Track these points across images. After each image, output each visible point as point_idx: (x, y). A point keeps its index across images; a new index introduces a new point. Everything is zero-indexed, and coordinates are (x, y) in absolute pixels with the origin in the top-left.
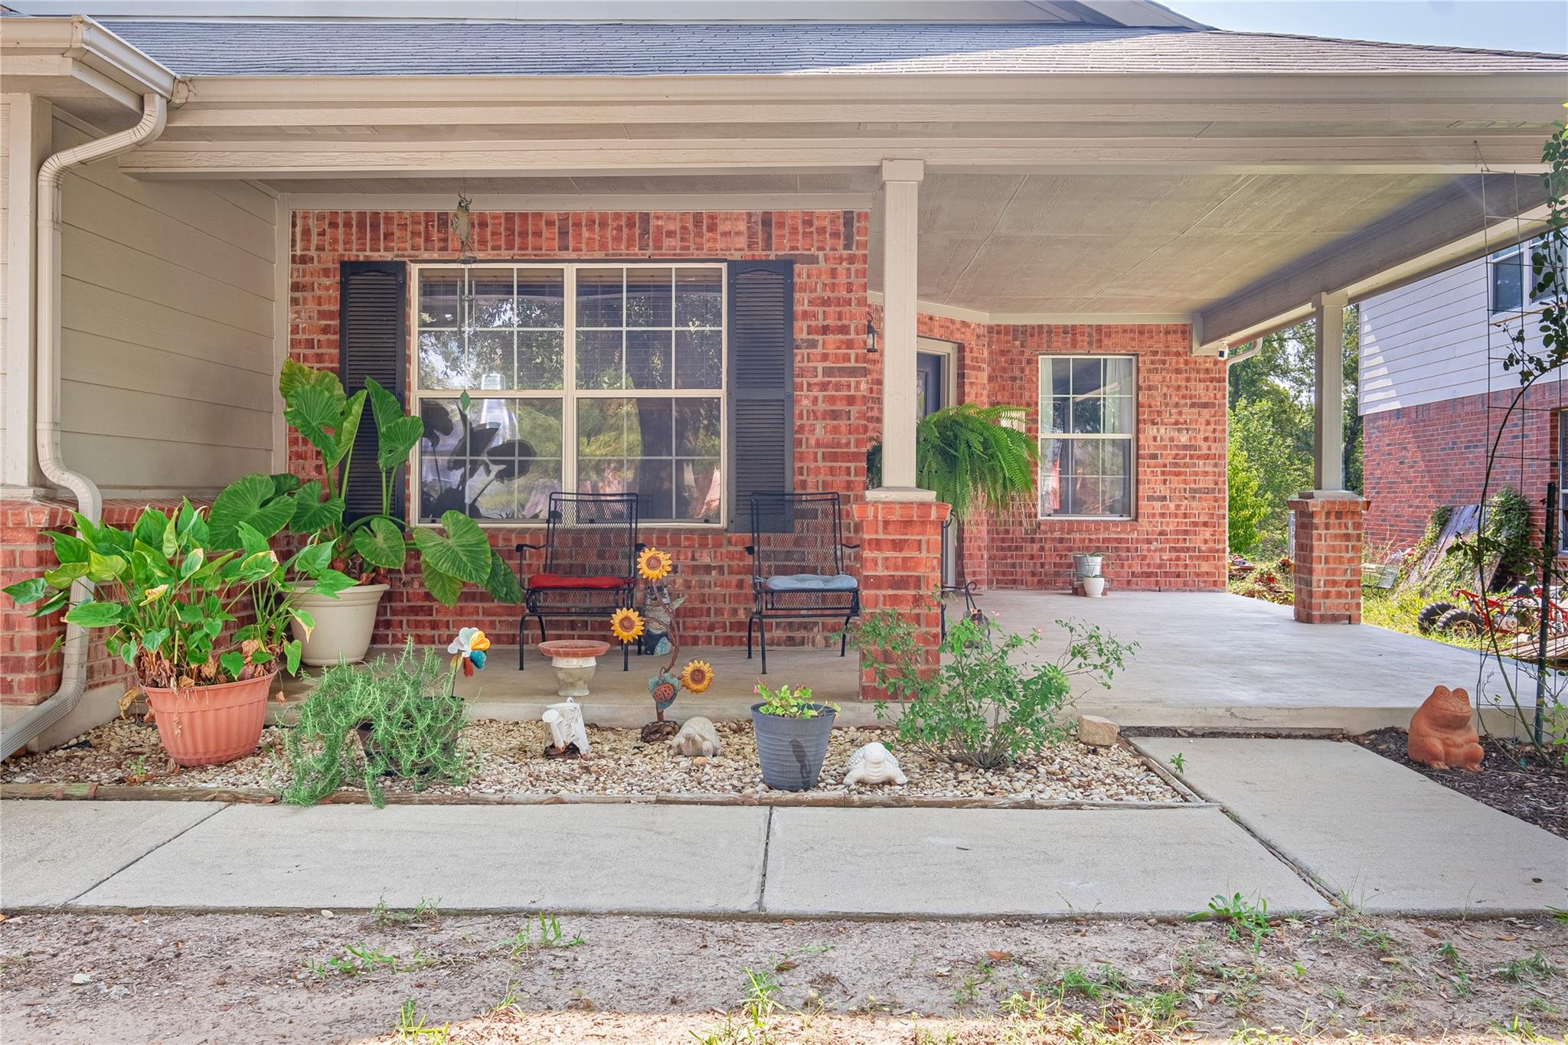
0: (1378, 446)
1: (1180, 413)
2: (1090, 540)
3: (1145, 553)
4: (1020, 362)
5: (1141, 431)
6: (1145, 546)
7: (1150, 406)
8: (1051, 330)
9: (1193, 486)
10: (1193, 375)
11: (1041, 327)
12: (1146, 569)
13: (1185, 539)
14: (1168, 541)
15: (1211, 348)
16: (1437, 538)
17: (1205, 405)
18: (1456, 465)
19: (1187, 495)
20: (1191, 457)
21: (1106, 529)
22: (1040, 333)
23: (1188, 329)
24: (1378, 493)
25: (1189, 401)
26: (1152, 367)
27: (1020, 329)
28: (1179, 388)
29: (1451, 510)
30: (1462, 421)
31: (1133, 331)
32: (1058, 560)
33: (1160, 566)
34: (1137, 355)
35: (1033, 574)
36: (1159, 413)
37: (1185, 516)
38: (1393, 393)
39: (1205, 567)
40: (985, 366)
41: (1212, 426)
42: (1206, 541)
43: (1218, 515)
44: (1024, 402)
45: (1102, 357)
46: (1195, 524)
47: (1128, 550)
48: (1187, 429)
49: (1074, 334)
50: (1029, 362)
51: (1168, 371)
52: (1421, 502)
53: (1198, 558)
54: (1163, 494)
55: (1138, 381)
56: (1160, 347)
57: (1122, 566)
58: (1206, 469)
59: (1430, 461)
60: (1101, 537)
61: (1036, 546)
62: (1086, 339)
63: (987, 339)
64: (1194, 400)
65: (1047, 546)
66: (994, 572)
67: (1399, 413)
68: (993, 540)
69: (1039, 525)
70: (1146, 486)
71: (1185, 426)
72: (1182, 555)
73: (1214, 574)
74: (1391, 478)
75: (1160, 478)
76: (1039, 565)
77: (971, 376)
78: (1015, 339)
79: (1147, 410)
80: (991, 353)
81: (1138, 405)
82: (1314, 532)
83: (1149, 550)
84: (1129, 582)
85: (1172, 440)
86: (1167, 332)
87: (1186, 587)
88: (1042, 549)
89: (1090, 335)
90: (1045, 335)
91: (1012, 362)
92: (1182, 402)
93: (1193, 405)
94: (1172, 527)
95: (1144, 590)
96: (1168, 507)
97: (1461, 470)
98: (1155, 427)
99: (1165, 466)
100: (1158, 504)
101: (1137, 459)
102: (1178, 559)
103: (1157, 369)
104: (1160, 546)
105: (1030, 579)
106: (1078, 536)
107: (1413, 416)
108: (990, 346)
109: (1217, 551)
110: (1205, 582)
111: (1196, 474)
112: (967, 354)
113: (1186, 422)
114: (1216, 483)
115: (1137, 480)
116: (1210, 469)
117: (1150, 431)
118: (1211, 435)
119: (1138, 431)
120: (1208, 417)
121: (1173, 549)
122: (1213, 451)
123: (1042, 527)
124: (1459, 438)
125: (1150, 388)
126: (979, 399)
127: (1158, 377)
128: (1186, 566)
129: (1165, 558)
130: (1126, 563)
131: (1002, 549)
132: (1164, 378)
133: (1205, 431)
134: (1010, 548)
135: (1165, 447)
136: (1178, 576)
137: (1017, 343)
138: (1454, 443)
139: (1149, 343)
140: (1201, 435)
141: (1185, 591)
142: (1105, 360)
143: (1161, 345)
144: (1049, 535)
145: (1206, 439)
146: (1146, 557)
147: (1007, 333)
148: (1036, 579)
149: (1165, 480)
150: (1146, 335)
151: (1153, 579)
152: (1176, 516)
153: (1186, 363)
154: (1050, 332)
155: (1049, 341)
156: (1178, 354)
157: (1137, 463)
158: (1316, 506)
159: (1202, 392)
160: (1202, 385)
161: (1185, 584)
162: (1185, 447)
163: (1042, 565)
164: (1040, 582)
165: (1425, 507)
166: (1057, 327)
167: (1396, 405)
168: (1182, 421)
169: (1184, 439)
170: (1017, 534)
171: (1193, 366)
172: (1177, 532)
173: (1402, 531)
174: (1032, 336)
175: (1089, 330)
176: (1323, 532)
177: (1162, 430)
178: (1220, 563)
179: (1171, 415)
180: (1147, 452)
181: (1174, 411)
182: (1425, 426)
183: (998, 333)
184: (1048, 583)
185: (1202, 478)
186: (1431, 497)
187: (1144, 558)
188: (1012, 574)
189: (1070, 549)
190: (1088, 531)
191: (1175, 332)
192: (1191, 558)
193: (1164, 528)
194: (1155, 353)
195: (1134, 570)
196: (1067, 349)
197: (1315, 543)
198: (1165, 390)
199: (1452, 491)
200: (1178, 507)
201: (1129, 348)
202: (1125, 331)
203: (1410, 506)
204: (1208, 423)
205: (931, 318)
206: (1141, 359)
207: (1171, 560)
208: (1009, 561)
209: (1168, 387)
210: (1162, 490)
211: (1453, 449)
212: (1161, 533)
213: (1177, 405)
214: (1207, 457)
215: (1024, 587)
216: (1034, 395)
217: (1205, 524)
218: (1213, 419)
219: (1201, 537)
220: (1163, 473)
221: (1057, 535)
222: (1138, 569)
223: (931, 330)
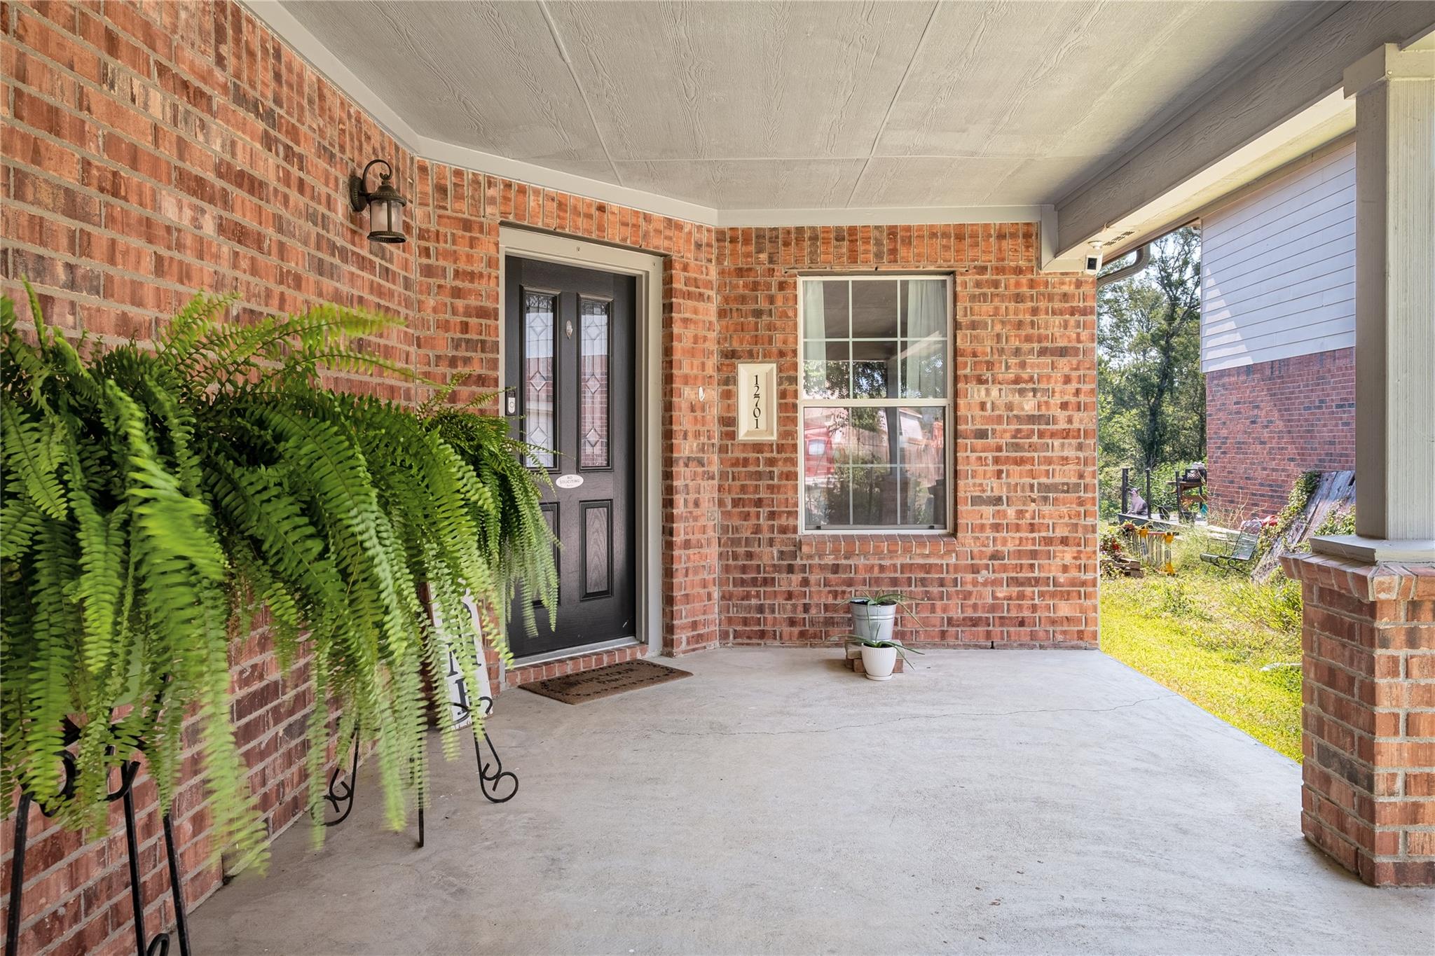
0: (1224, 404)
1: (1023, 365)
2: (882, 568)
3: (969, 588)
4: (769, 286)
5: (961, 393)
6: (969, 577)
7: (975, 355)
8: (816, 236)
9: (1044, 480)
10: (1042, 304)
11: (800, 230)
12: (969, 613)
13: (1032, 566)
14: (1005, 568)
15: (1073, 259)
16: (1305, 507)
17: (1063, 352)
18: (1325, 425)
19: (1035, 495)
20: (1041, 434)
21: (907, 550)
22: (799, 240)
23: (1033, 230)
24: (1223, 453)
25: (1036, 346)
26: (977, 291)
27: (767, 235)
28: (1020, 325)
29: (1319, 476)
30: (1333, 376)
31: (945, 235)
32: (830, 600)
33: (993, 608)
34: (952, 273)
35: (792, 622)
36: (990, 365)
37: (1032, 528)
38: (1242, 348)
39: (1064, 609)
40: (713, 293)
41: (1074, 385)
42: (1065, 569)
43: (1085, 527)
44: (774, 350)
45: (899, 278)
46: (1048, 541)
47: (942, 583)
48: (1034, 391)
49: (853, 241)
50: (782, 286)
51: (1002, 298)
52: (1278, 465)
53: (1053, 595)
54: (996, 493)
55: (955, 314)
56: (991, 260)
57: (933, 609)
58: (1065, 454)
59: (1289, 421)
60: (898, 562)
61: (796, 578)
62: (872, 248)
63: (715, 251)
64: (1044, 344)
65: (813, 578)
66: (730, 620)
67: (1249, 369)
68: (727, 569)
69: (799, 545)
70: (970, 481)
71: (1030, 386)
72: (1028, 590)
73: (1078, 621)
74: (1240, 438)
75: (992, 468)
76: (800, 608)
77: (684, 308)
78: (759, 251)
79: (969, 360)
80: (722, 273)
81: (956, 352)
82: (1379, 652)
83: (975, 583)
84: (943, 634)
85: (1010, 407)
86: (1001, 236)
87: (1035, 642)
88: (805, 582)
89: (879, 243)
90: (807, 243)
91: (755, 286)
92: (1026, 346)
93: (1043, 352)
94: (1011, 547)
95: (967, 647)
96: (1004, 514)
97: (1331, 431)
98: (983, 387)
99: (999, 449)
100: (988, 510)
101: (956, 438)
102: (1021, 596)
103: (985, 295)
104: (992, 576)
105: (786, 629)
106: (861, 561)
107: (1268, 372)
108: (719, 260)
109: (1084, 584)
110: (1064, 632)
111: (1049, 461)
112: (677, 272)
113: (1031, 379)
114: (1081, 476)
115: (956, 472)
116: (1071, 453)
117: (975, 393)
118: (1073, 399)
119: (956, 394)
120: (1066, 370)
121: (1013, 581)
122: (1076, 425)
123: (805, 549)
124: (1328, 395)
125: (974, 326)
126: (700, 346)
127: (987, 307)
128: (1034, 608)
129: (1000, 595)
130: (938, 604)
131: (743, 582)
132: (997, 308)
133: (1063, 392)
134: (754, 582)
135: (999, 419)
136: (1022, 624)
137: (763, 257)
138: (1322, 401)
139: (971, 253)
140: (1057, 400)
141: (1033, 647)
142: (905, 284)
143: (992, 257)
144: (816, 561)
145: (1064, 406)
146: (970, 593)
147: (747, 241)
148: (796, 630)
149: (999, 473)
150: (968, 241)
151: (981, 629)
152: (1018, 528)
153: (1032, 283)
154: (814, 238)
155: (813, 253)
156: (1018, 271)
157: (956, 444)
158: (1389, 589)
159: (1058, 332)
160: (1058, 320)
161: (1033, 635)
162: (1031, 419)
163: (806, 608)
164: (802, 634)
165: (1283, 470)
166: (826, 230)
167: (1247, 361)
168: (1025, 376)
169: (1029, 405)
170: (766, 560)
171: (1042, 289)
172: (1019, 554)
173: (1255, 495)
174: (786, 244)
175: (877, 233)
176: (1402, 653)
177: (995, 392)
178: (1089, 603)
179: (1007, 368)
180: (970, 426)
181: (1013, 361)
182: (1283, 383)
183: (733, 240)
184: (815, 636)
185: (1058, 468)
186: (1292, 460)
187: (967, 595)
188: (758, 622)
189: (850, 583)
190: (878, 553)
191: (1014, 236)
192: (1041, 594)
193: (999, 548)
194: (982, 270)
195: (952, 614)
196: (842, 264)
197: (1382, 682)
198: (998, 328)
199: (1319, 455)
200: (1020, 514)
201: (940, 262)
202: (933, 235)
203: (1265, 469)
204: (1067, 380)
205: (601, 208)
206: (959, 279)
207: (1010, 598)
208: (754, 602)
209: (1003, 323)
210: (994, 487)
211: (1320, 407)
212: (994, 556)
213: (1017, 352)
214: (1066, 434)
215: (777, 643)
216: (791, 339)
217: (1064, 541)
218: (1074, 374)
219: (1058, 562)
220: (997, 461)
221: (829, 560)
222: (957, 614)
223: (601, 228)
